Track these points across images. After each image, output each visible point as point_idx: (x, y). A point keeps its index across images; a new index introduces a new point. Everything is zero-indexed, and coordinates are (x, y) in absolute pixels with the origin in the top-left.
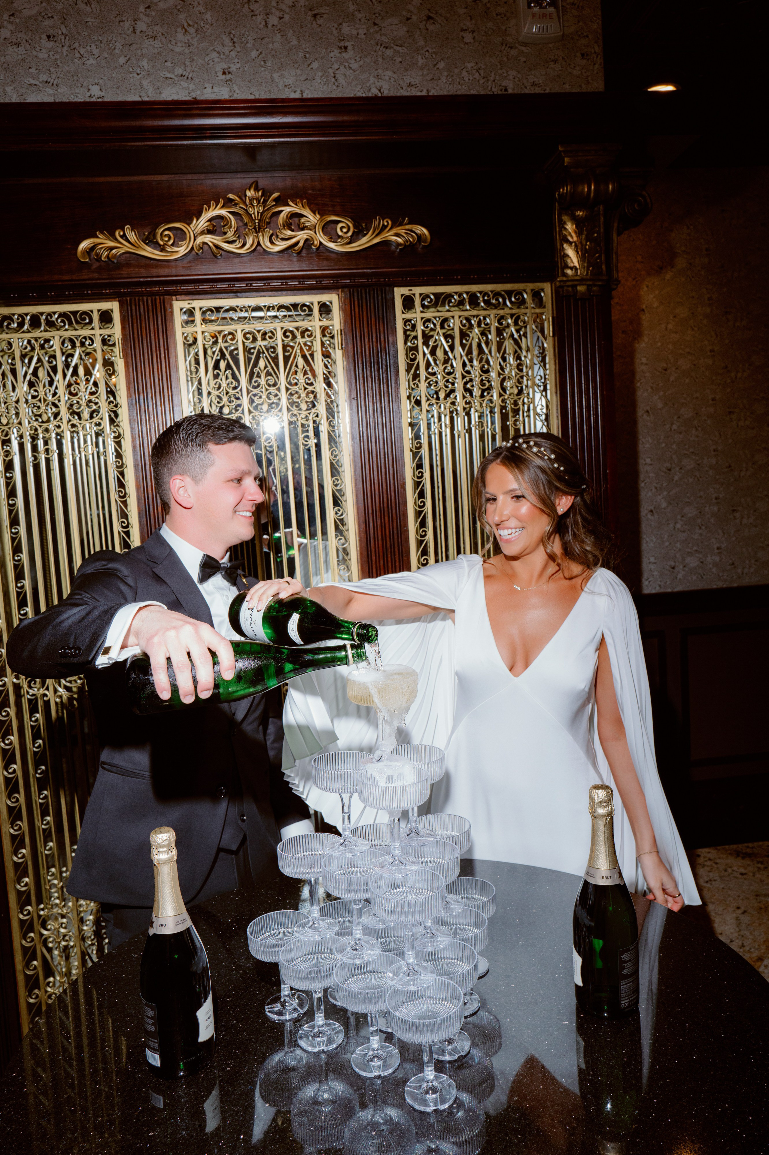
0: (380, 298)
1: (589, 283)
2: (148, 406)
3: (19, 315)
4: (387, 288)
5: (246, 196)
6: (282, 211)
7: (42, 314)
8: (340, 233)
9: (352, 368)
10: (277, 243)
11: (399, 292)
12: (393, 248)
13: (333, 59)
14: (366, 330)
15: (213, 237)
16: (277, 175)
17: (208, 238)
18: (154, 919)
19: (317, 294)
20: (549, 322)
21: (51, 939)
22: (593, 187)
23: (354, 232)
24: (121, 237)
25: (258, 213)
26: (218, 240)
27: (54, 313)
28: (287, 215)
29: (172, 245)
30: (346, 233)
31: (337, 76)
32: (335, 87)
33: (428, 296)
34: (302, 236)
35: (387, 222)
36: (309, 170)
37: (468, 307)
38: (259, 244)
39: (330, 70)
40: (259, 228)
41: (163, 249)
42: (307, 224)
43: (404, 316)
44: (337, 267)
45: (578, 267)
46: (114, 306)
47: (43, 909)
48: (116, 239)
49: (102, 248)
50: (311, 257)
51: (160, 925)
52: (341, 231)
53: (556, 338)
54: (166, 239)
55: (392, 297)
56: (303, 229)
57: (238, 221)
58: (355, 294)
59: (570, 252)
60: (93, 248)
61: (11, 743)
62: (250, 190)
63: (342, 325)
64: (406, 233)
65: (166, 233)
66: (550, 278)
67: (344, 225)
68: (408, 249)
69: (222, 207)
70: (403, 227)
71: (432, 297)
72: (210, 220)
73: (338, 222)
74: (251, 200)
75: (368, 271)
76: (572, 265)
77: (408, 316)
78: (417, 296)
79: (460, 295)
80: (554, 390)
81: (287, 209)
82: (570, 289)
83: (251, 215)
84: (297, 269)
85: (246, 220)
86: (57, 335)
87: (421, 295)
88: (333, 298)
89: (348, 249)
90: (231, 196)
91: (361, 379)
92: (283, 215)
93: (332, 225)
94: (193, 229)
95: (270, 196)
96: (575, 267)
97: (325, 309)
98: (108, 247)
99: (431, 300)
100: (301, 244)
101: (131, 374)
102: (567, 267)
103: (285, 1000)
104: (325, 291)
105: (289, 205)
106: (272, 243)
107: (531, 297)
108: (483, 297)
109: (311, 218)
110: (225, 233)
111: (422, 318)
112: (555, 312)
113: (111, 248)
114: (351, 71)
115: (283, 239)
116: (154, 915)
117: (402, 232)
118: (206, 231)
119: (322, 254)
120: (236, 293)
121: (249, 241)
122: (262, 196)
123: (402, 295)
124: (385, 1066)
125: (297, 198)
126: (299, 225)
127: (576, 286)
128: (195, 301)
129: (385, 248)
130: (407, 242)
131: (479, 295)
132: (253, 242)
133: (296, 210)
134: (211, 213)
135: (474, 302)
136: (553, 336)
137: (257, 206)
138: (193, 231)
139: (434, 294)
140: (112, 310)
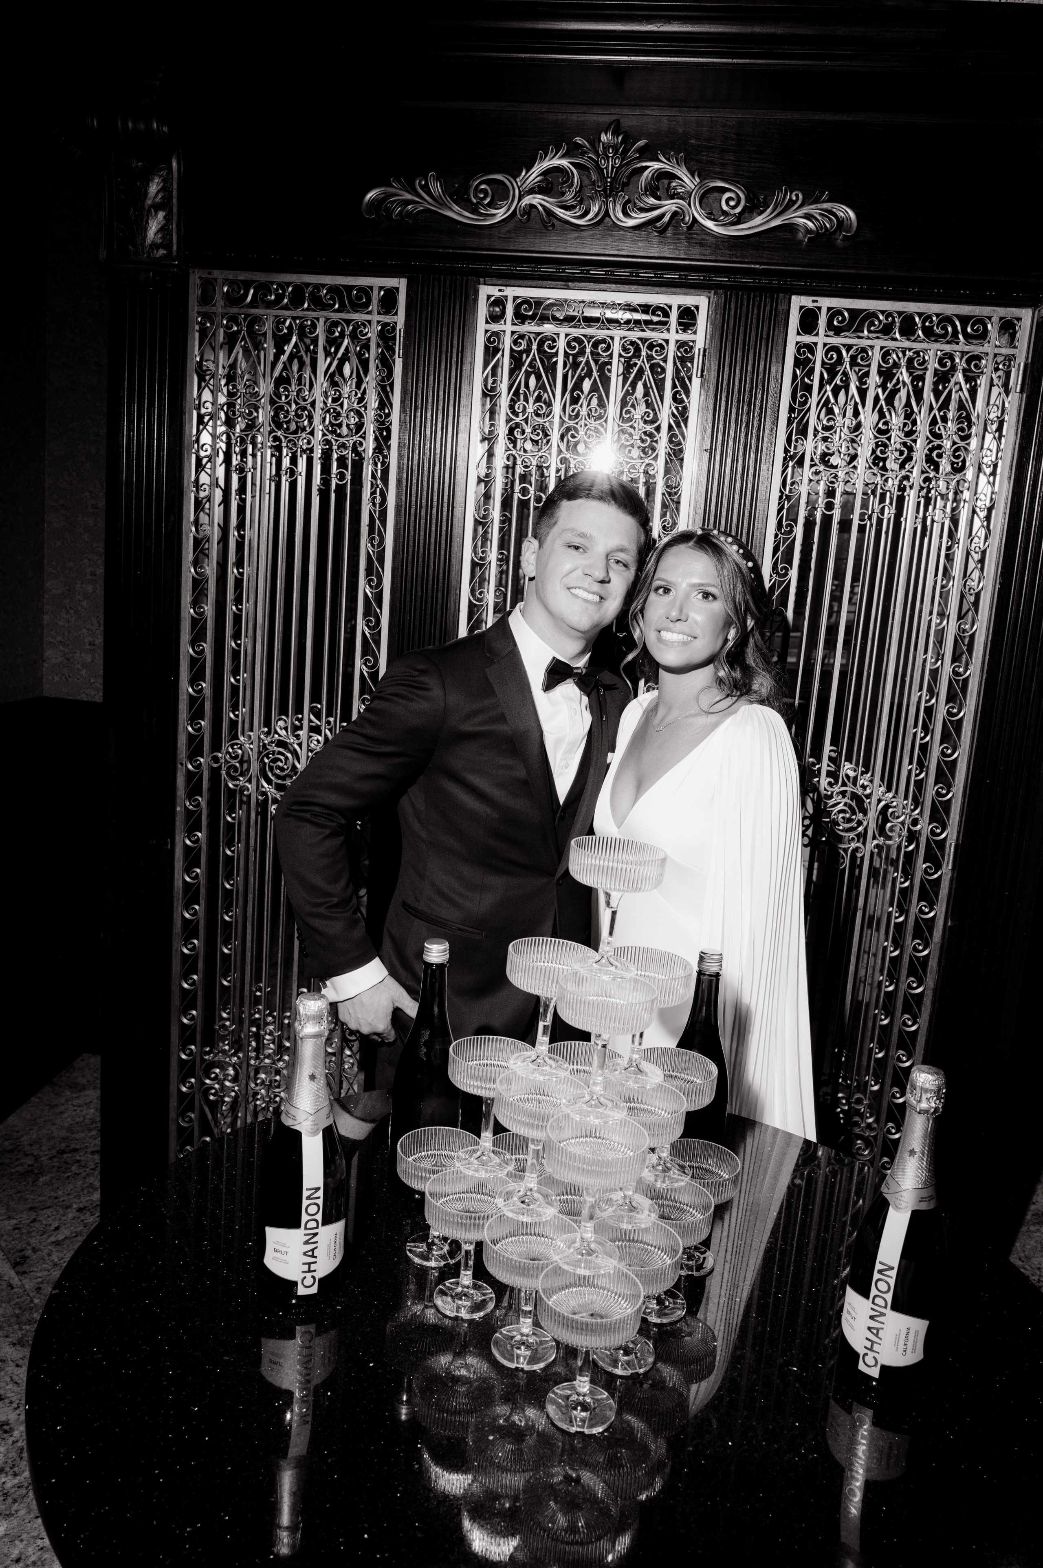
0: (768, 308)
2: (425, 427)
3: (279, 285)
4: (781, 295)
5: (600, 140)
6: (647, 167)
7: (308, 285)
8: (725, 208)
9: (711, 406)
10: (634, 215)
11: (798, 302)
12: (800, 235)
14: (739, 354)
15: (545, 198)
16: (649, 113)
17: (536, 200)
19: (679, 294)
20: (1019, 370)
21: (213, 1091)
23: (745, 208)
24: (422, 187)
25: (613, 167)
26: (551, 203)
27: (323, 286)
28: (653, 175)
29: (489, 205)
30: (734, 207)
33: (839, 312)
34: (669, 206)
35: (797, 195)
36: (697, 107)
37: (897, 336)
38: (607, 214)
40: (611, 190)
41: (474, 210)
42: (679, 191)
43: (800, 339)
44: (713, 258)
46: (400, 284)
47: (208, 1053)
48: (415, 191)
49: (394, 201)
50: (679, 239)
52: (727, 204)
53: (1025, 395)
54: (482, 196)
55: (785, 307)
56: (672, 197)
57: (584, 178)
58: (733, 300)
60: (382, 201)
61: (198, 840)
62: (605, 133)
63: (707, 342)
64: (821, 214)
65: (483, 187)
66: (1033, 301)
67: (734, 196)
68: (821, 238)
69: (563, 157)
70: (819, 206)
71: (846, 314)
72: (544, 173)
73: (724, 190)
74: (606, 147)
75: (757, 266)
77: (807, 339)
78: (824, 311)
79: (888, 315)
80: (1006, 474)
81: (656, 165)
83: (602, 170)
84: (657, 255)
85: (594, 177)
86: (322, 316)
87: (829, 309)
88: (701, 302)
89: (732, 231)
90: (579, 140)
91: (721, 423)
92: (646, 174)
93: (716, 194)
94: (519, 184)
95: (633, 144)
97: (687, 317)
98: (403, 200)
99: (844, 318)
100: (666, 219)
101: (410, 381)
103: (433, 1241)
104: (692, 291)
105: (658, 160)
106: (626, 214)
107: (997, 330)
108: (924, 322)
109: (688, 181)
110: (563, 194)
111: (825, 345)
112: (1030, 356)
113: (407, 203)
115: (642, 210)
117: (816, 213)
118: (536, 189)
119: (695, 236)
120: (566, 281)
121: (595, 209)
122: (622, 143)
123: (801, 307)
124: (532, 1360)
125: (672, 149)
126: (667, 190)
128: (509, 288)
129: (788, 235)
130: (822, 229)
131: (917, 319)
132: (600, 210)
133: (667, 168)
134: (547, 164)
135: (908, 329)
136: (1022, 391)
137: (612, 157)
138: (519, 188)
139: (850, 311)
140: (397, 289)
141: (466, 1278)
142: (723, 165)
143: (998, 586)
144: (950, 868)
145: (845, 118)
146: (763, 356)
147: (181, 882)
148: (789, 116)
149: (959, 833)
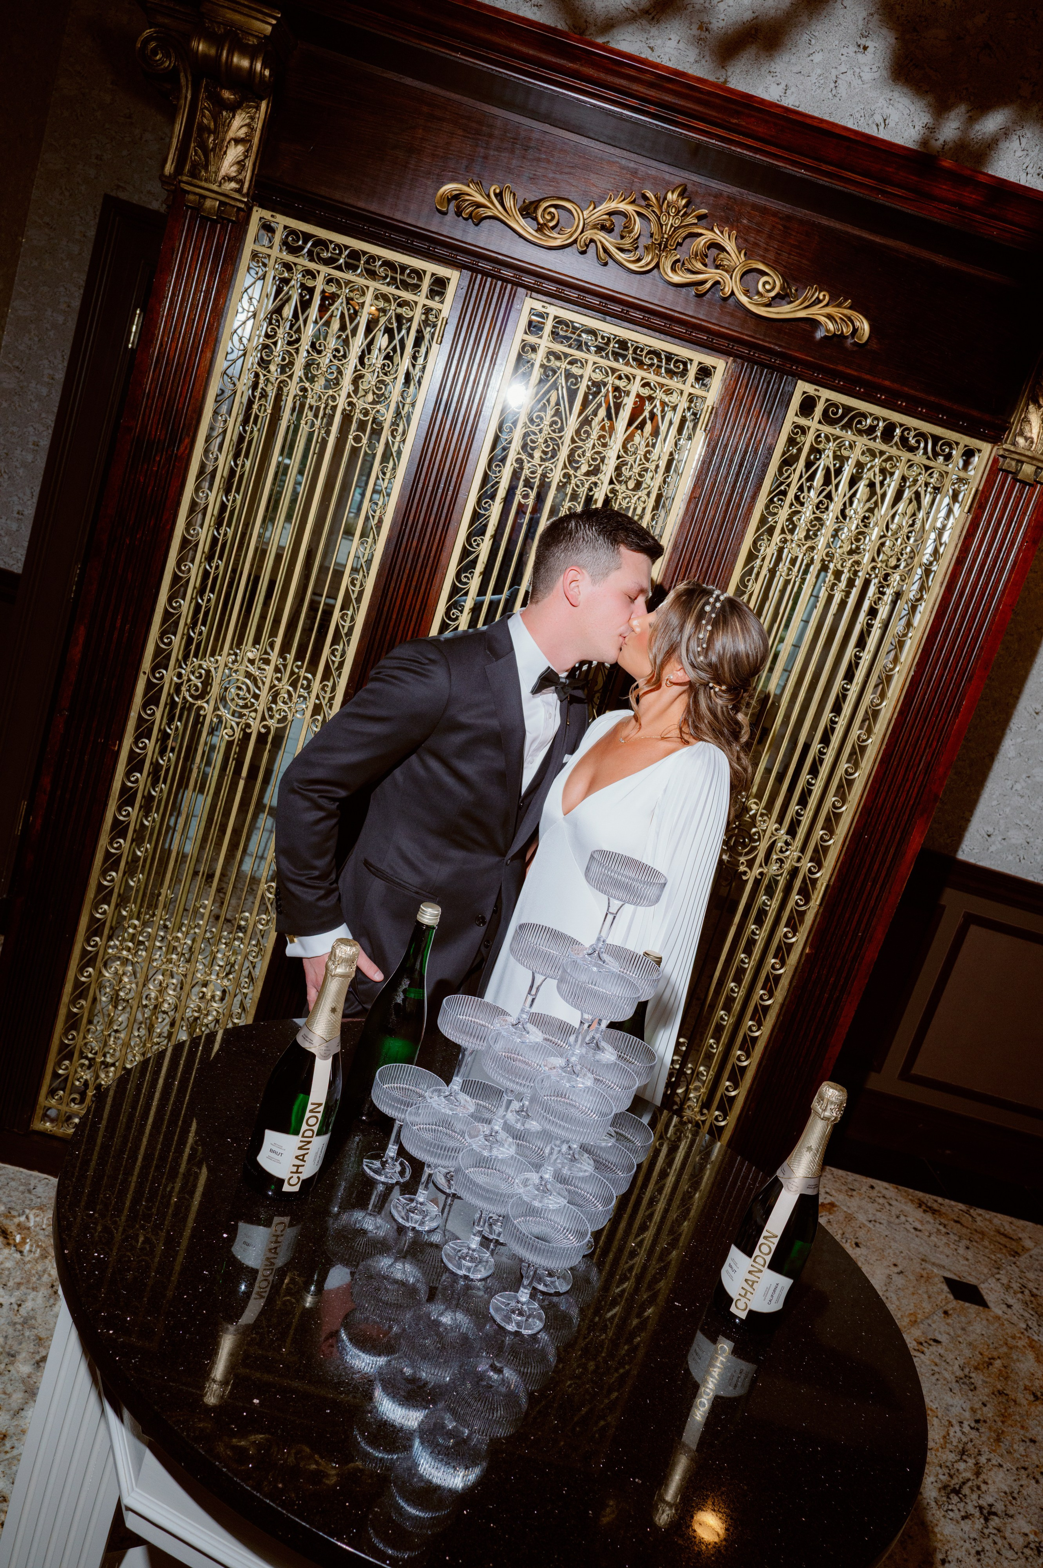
0: (776, 387)
1: (1040, 465)
3: (337, 245)
4: (790, 378)
5: (665, 199)
6: (701, 235)
7: (365, 253)
8: (760, 289)
9: (708, 460)
10: (680, 273)
11: (803, 387)
12: (819, 331)
13: (843, 58)
14: (743, 420)
15: (606, 236)
16: (713, 184)
17: (599, 236)
19: (702, 352)
20: (969, 493)
23: (778, 294)
24: (496, 195)
25: (672, 226)
26: (610, 243)
27: (380, 258)
28: (706, 242)
29: (553, 228)
30: (769, 291)
31: (839, 81)
32: (830, 96)
33: (835, 406)
34: (711, 274)
35: (824, 296)
37: (878, 438)
38: (657, 266)
39: (833, 70)
40: (666, 247)
41: (539, 229)
42: (725, 263)
43: (796, 419)
44: (739, 329)
45: (1035, 440)
46: (453, 275)
47: (112, 947)
48: (488, 196)
49: (468, 200)
50: (713, 305)
52: (764, 285)
53: (970, 517)
54: (548, 217)
55: (791, 389)
56: (717, 267)
57: (644, 227)
58: (749, 371)
59: (1034, 418)
60: (456, 197)
62: (673, 193)
63: (717, 402)
64: (840, 318)
65: (553, 210)
66: (995, 439)
67: (771, 281)
68: (836, 340)
69: (631, 203)
70: (841, 310)
71: (840, 409)
72: (610, 214)
73: (764, 273)
74: (670, 206)
75: (776, 348)
76: (1029, 435)
77: (802, 421)
78: (823, 400)
79: (877, 419)
80: (938, 582)
81: (708, 235)
82: (1014, 463)
83: (662, 226)
84: (691, 313)
85: (654, 228)
86: (372, 285)
87: (827, 400)
88: (720, 365)
89: (763, 312)
90: (647, 193)
92: (701, 242)
93: (756, 275)
94: (585, 218)
95: (693, 211)
96: (1032, 439)
97: (704, 373)
98: (475, 202)
99: (837, 413)
100: (708, 285)
102: (1021, 434)
103: (387, 1160)
104: (714, 353)
105: (712, 230)
106: (673, 269)
107: (960, 455)
108: (902, 433)
109: (733, 257)
110: (622, 237)
111: (817, 431)
112: (983, 485)
113: (479, 205)
114: (860, 82)
115: (689, 271)
117: (837, 316)
118: (599, 226)
119: (728, 307)
120: (606, 315)
121: (647, 258)
122: (684, 207)
123: (804, 393)
125: (727, 225)
126: (715, 260)
127: (1022, 462)
128: (552, 306)
129: (807, 327)
130: (838, 331)
131: (898, 428)
132: (652, 260)
133: (720, 240)
134: (613, 205)
135: (888, 434)
136: (969, 511)
137: (673, 216)
138: (584, 220)
139: (844, 406)
140: (449, 279)
142: (766, 250)
143: (912, 673)
144: (818, 903)
145: (878, 239)
146: (762, 426)
147: (120, 783)
148: (832, 224)
149: (832, 875)
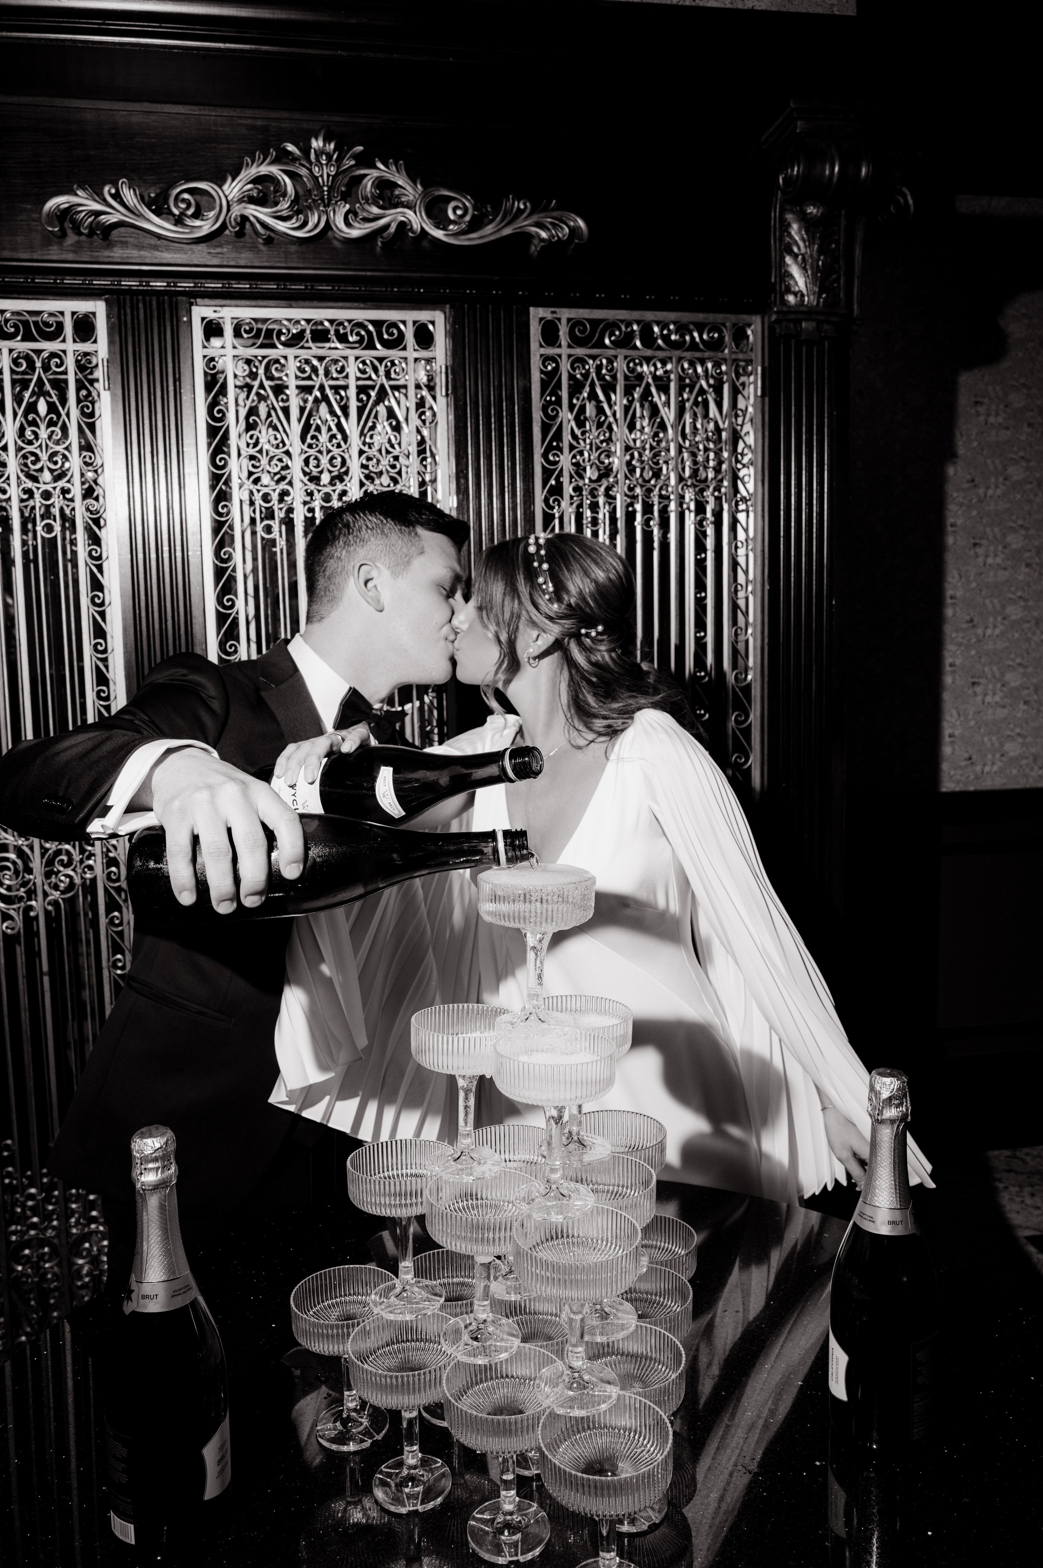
1: (821, 317)
4: (519, 307)
5: (310, 147)
6: (365, 175)
8: (452, 217)
11: (537, 314)
12: (533, 244)
15: (259, 208)
17: (249, 210)
18: (134, 1286)
19: (413, 309)
20: (757, 375)
22: (837, 169)
23: (473, 216)
24: (113, 196)
25: (328, 175)
26: (265, 214)
28: (374, 183)
29: (193, 216)
30: (462, 217)
33: (580, 323)
34: (394, 216)
35: (525, 204)
37: (639, 345)
38: (328, 224)
40: (330, 200)
41: (178, 222)
42: (402, 199)
43: (543, 351)
44: (446, 268)
45: (805, 292)
46: (98, 308)
48: (105, 200)
49: (82, 211)
51: (145, 1297)
52: (455, 213)
53: (767, 399)
55: (526, 320)
56: (396, 206)
57: (297, 186)
58: (472, 313)
59: (795, 271)
60: (67, 212)
62: (317, 139)
63: (449, 359)
64: (551, 223)
65: (186, 196)
66: (762, 309)
67: (461, 205)
68: (554, 248)
69: (272, 163)
70: (548, 214)
71: (586, 325)
72: (253, 181)
73: (450, 199)
74: (318, 154)
76: (797, 289)
77: (551, 351)
78: (564, 321)
79: (629, 324)
80: (760, 477)
81: (375, 173)
82: (791, 325)
83: (317, 178)
84: (385, 268)
85: (309, 185)
86: (5, 346)
87: (569, 320)
88: (437, 318)
89: (463, 241)
90: (287, 146)
92: (366, 183)
93: (441, 204)
94: (227, 193)
95: (348, 152)
96: (800, 291)
97: (424, 334)
98: (91, 211)
99: (585, 329)
100: (392, 229)
101: (121, 415)
102: (788, 290)
104: (426, 305)
105: (377, 167)
106: (348, 224)
107: (732, 337)
108: (662, 331)
109: (409, 190)
110: (276, 204)
111: (569, 356)
112: (767, 360)
113: (98, 213)
115: (366, 220)
116: (133, 1278)
117: (547, 221)
118: (246, 199)
120: (288, 299)
121: (313, 219)
122: (335, 151)
123: (541, 320)
125: (390, 157)
126: (390, 199)
127: (800, 321)
128: (225, 309)
129: (519, 242)
130: (554, 237)
131: (656, 329)
132: (320, 220)
133: (387, 176)
134: (254, 171)
135: (648, 337)
136: (762, 396)
137: (327, 165)
138: (226, 197)
139: (590, 321)
140: (94, 314)
141: (412, 1455)
143: (767, 587)
